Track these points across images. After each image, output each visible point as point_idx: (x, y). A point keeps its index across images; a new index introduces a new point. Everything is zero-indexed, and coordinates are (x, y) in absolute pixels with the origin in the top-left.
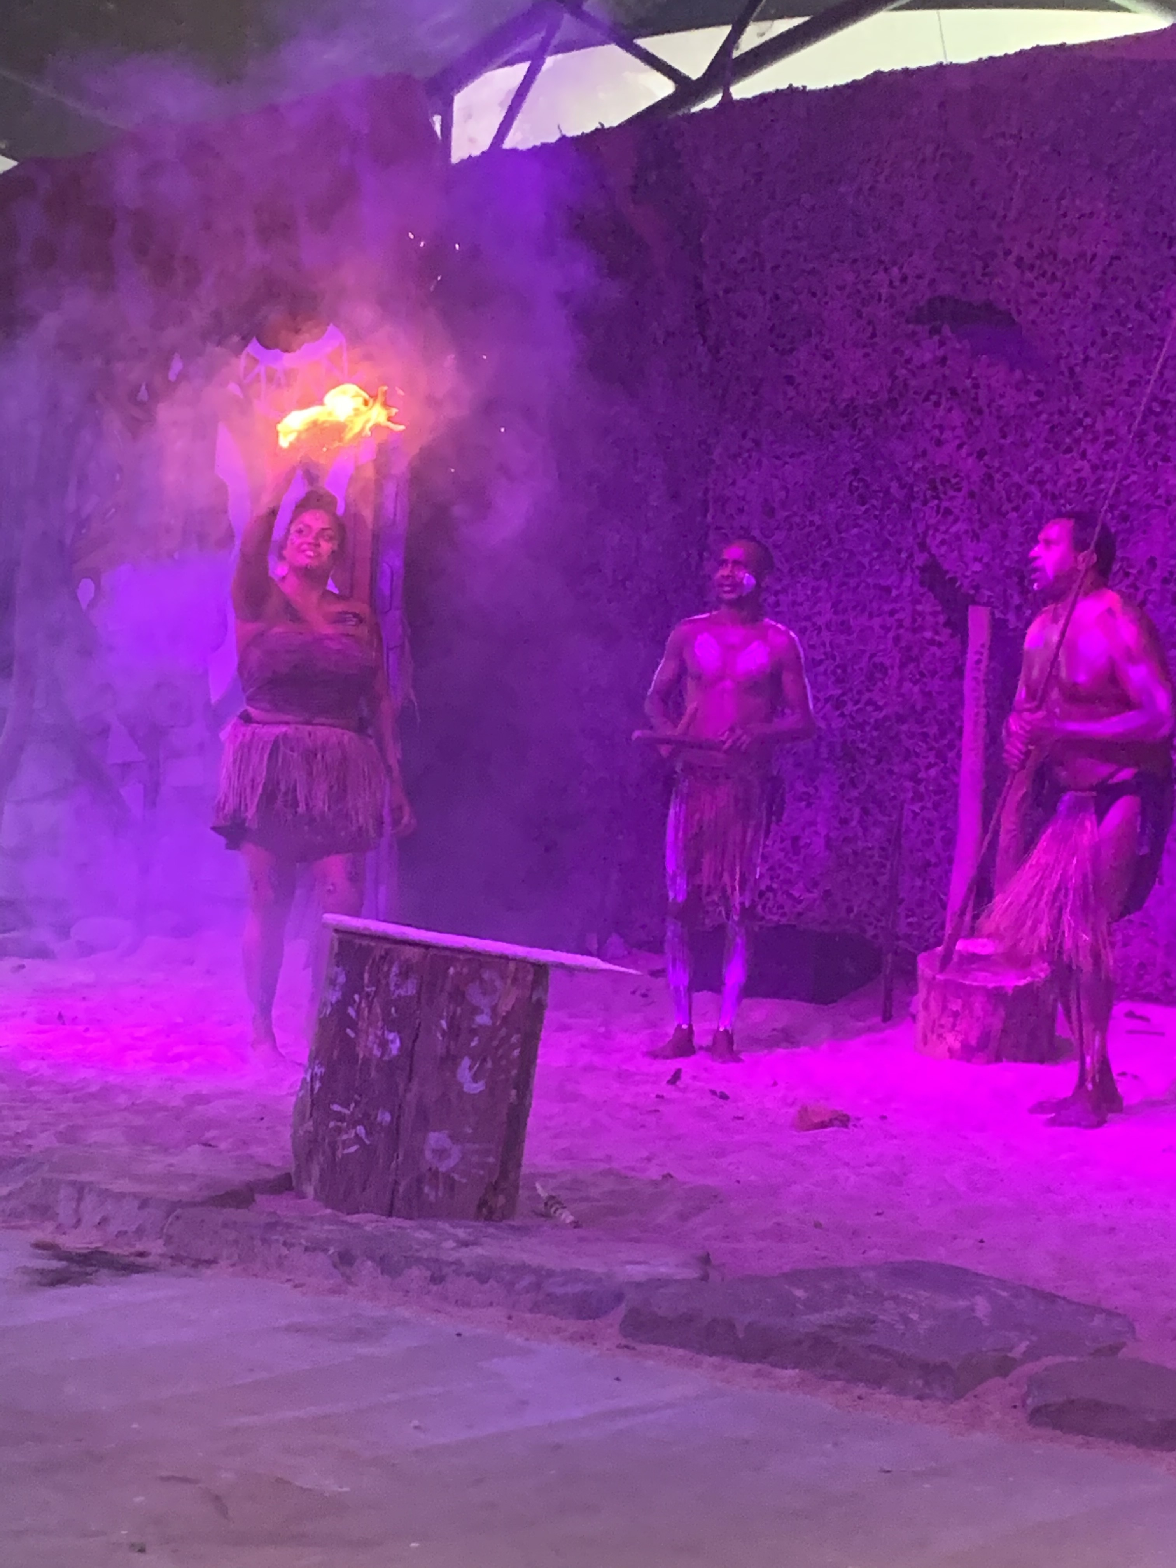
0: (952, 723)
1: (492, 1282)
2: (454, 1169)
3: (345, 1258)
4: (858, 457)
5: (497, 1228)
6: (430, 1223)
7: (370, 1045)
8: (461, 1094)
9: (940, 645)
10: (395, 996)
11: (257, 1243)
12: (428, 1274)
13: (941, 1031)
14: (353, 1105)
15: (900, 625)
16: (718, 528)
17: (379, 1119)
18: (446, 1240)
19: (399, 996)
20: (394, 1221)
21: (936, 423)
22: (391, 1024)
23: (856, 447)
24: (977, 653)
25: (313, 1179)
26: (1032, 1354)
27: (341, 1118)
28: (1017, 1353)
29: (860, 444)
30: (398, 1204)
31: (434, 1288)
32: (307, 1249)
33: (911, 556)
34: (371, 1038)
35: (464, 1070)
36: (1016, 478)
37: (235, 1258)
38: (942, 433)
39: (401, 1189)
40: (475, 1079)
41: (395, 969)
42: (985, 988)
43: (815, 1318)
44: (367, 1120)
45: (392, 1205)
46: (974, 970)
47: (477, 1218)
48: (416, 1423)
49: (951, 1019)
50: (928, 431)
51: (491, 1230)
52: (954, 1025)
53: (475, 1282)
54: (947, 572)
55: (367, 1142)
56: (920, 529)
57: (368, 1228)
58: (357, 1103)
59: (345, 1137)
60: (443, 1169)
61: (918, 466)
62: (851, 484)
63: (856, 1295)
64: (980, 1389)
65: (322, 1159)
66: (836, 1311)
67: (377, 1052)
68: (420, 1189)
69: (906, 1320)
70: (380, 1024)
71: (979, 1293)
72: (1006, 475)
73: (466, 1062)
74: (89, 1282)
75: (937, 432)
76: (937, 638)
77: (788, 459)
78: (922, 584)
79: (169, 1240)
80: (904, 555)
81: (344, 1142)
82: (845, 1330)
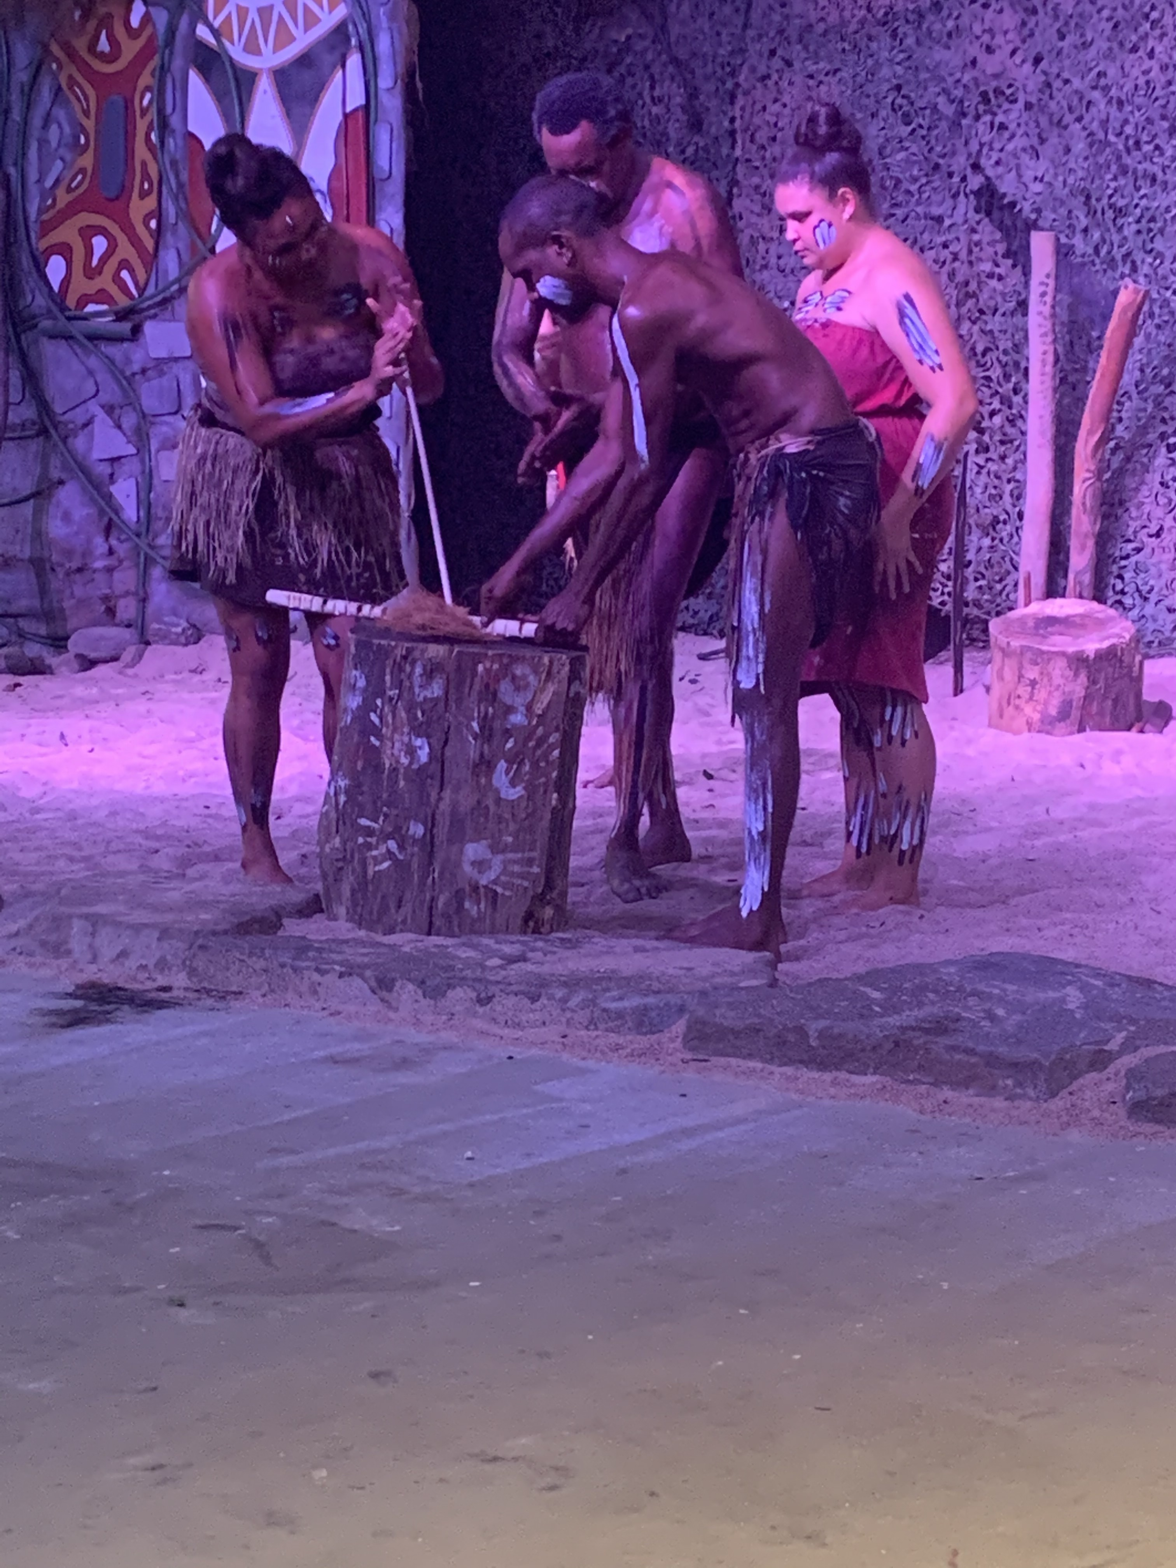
0: (1017, 364)
1: (544, 1000)
2: (495, 882)
3: (384, 984)
4: (899, 70)
5: (546, 941)
6: (475, 939)
7: (396, 752)
8: (498, 800)
9: (1000, 278)
10: (421, 698)
11: (288, 970)
12: (474, 995)
13: (1017, 702)
14: (382, 818)
15: (955, 257)
16: (748, 160)
17: (411, 832)
18: (490, 957)
19: (425, 698)
20: (434, 939)
21: (986, 27)
22: (417, 730)
23: (898, 60)
24: (1042, 283)
25: (344, 900)
26: (1129, 1046)
27: (369, 832)
28: (1113, 1046)
29: (902, 56)
30: (438, 922)
31: (480, 1010)
32: (341, 975)
33: (964, 179)
34: (397, 745)
35: (500, 777)
36: (1077, 83)
37: (266, 988)
38: (993, 38)
39: (440, 904)
40: (513, 784)
41: (418, 670)
42: (1063, 654)
43: (894, 1020)
44: (398, 834)
45: (431, 923)
46: (1052, 634)
47: (525, 933)
48: (469, 1154)
49: (1029, 689)
50: (978, 38)
51: (540, 944)
52: (1032, 695)
53: (526, 1001)
54: (1004, 195)
55: (401, 857)
56: (974, 147)
57: (407, 949)
58: (386, 816)
59: (375, 853)
60: (483, 882)
61: (966, 78)
62: (893, 103)
63: (936, 992)
64: (1074, 1087)
65: (352, 878)
66: (916, 1012)
67: (405, 761)
68: (460, 905)
69: (991, 1017)
70: (406, 730)
71: (1070, 983)
72: (1067, 82)
73: (502, 765)
74: (108, 1021)
75: (986, 38)
76: (997, 270)
77: (822, 77)
78: (977, 211)
79: (192, 972)
80: (956, 179)
81: (375, 858)
82: (927, 1031)
